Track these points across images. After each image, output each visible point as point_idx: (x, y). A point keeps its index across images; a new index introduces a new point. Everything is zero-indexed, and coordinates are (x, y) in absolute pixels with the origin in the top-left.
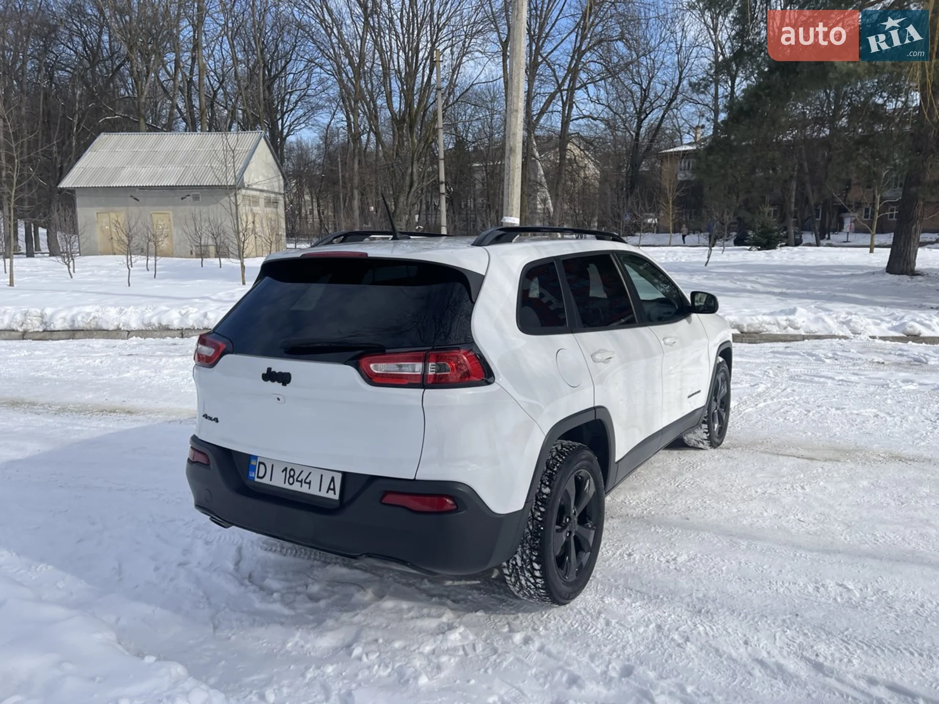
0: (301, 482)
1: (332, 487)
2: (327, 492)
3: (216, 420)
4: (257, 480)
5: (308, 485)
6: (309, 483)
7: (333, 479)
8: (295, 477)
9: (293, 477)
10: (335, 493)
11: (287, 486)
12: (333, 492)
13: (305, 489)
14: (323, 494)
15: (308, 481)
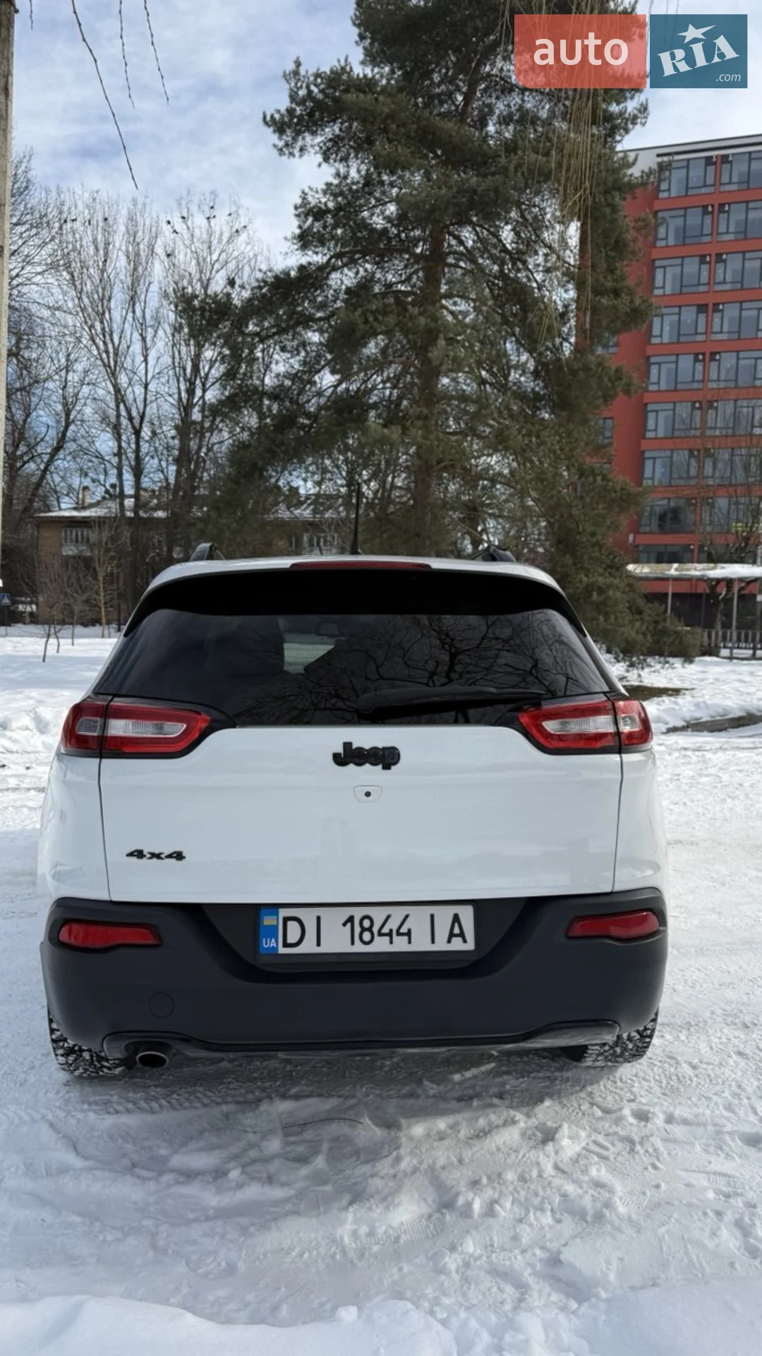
0: (390, 934)
1: (457, 930)
2: (449, 941)
3: (179, 856)
4: (282, 950)
5: (406, 938)
6: (409, 934)
7: (456, 919)
8: (375, 930)
9: (370, 929)
10: (465, 941)
11: (359, 948)
12: (460, 939)
13: (400, 945)
14: (441, 945)
15: (404, 930)
